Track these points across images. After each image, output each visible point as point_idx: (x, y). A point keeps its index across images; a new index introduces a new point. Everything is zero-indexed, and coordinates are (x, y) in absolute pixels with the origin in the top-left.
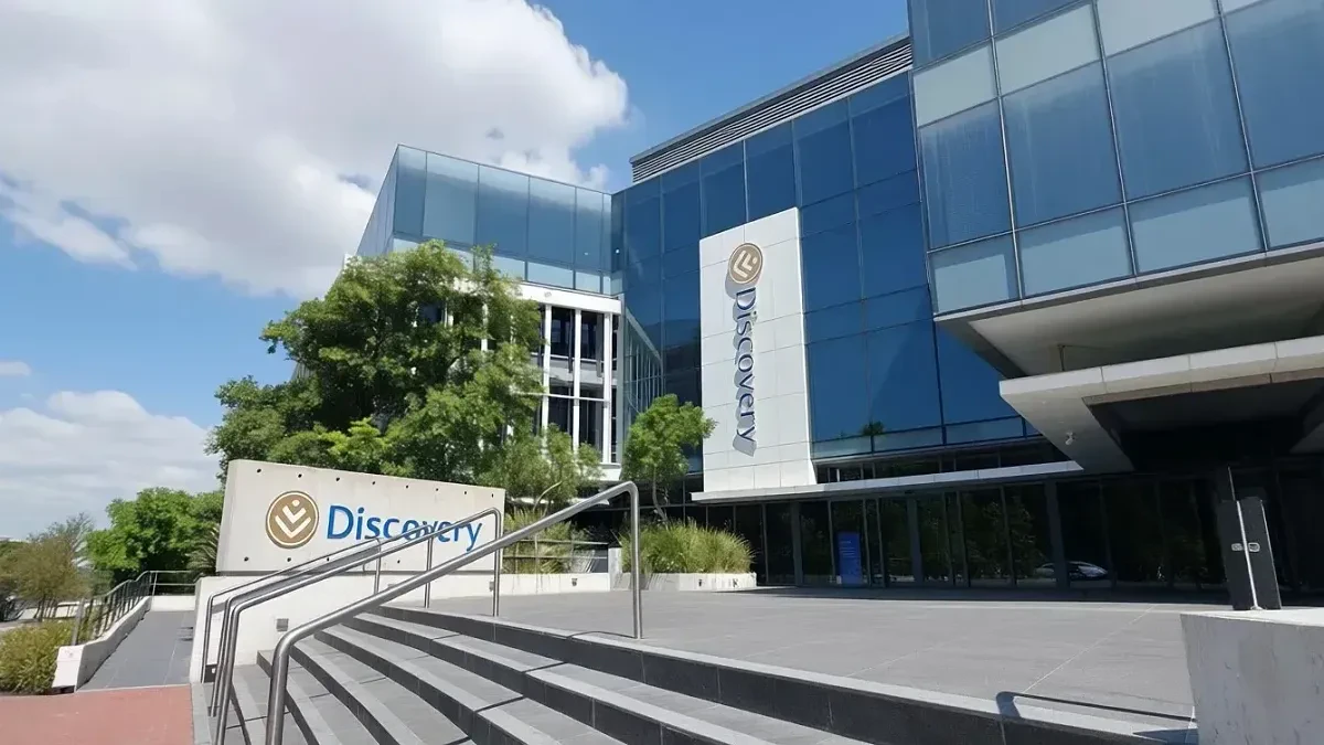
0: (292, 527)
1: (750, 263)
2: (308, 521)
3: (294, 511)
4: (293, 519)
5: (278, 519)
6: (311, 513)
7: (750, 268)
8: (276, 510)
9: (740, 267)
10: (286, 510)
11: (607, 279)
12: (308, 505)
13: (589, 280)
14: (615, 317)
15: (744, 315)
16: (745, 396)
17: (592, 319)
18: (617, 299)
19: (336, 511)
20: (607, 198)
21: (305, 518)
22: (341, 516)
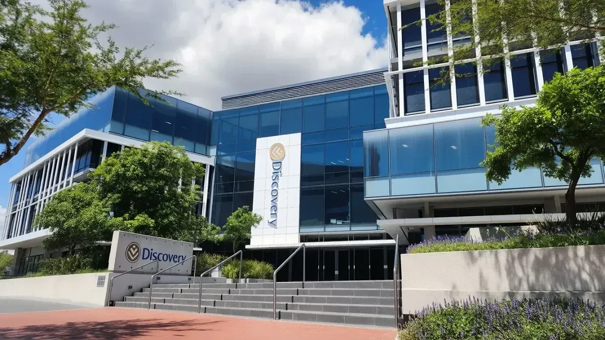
0: (133, 256)
1: (279, 152)
2: (138, 253)
3: (134, 249)
4: (134, 253)
5: (129, 253)
8: (129, 249)
9: (275, 152)
10: (132, 249)
12: (137, 247)
15: (276, 172)
16: (274, 206)
18: (213, 159)
19: (145, 250)
20: (212, 113)
21: (137, 252)
22: (146, 252)
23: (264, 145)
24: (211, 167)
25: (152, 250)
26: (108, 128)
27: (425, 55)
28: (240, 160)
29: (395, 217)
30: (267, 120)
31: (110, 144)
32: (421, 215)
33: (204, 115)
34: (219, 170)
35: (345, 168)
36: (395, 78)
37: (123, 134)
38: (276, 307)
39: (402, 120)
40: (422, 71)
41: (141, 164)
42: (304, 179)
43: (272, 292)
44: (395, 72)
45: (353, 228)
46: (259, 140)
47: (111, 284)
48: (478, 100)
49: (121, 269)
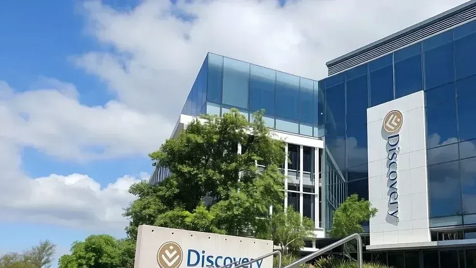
0: (170, 260)
1: (396, 121)
2: (178, 256)
3: (171, 252)
4: (170, 256)
5: (163, 256)
6: (179, 253)
7: (396, 124)
8: (162, 252)
9: (390, 123)
10: (167, 252)
11: (316, 129)
12: (177, 248)
13: (306, 129)
14: (320, 150)
15: (392, 150)
16: (393, 193)
17: (309, 150)
18: (321, 139)
19: (191, 252)
21: (175, 256)
23: (376, 115)
25: (203, 252)
46: (370, 110)
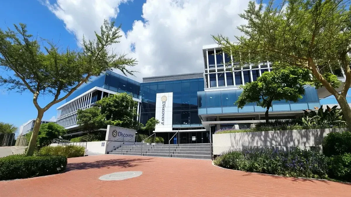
0: (115, 135)
5: (113, 133)
9: (163, 98)
12: (116, 131)
15: (163, 105)
16: (163, 118)
20: (140, 84)
22: (120, 133)
23: (159, 96)
24: (140, 103)
25: (122, 132)
26: (103, 86)
27: (216, 69)
28: (150, 100)
29: (207, 121)
30: (160, 87)
31: (104, 93)
32: (216, 120)
33: (138, 84)
34: (143, 104)
35: (188, 105)
36: (206, 75)
37: (109, 89)
38: (170, 153)
39: (209, 89)
40: (216, 74)
41: (115, 101)
42: (174, 108)
43: (168, 148)
44: (207, 73)
45: (191, 125)
46: (157, 94)
47: (107, 145)
48: (233, 84)
49: (110, 140)
